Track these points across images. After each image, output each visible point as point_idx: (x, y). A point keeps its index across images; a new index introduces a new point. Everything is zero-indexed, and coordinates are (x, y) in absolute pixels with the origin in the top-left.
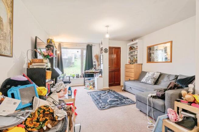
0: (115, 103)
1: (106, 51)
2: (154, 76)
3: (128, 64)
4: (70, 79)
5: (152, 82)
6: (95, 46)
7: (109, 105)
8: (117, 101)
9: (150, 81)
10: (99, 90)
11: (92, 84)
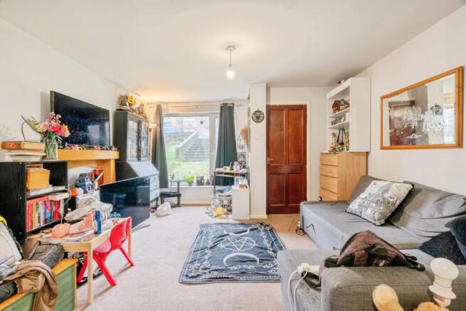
0: (240, 267)
1: (258, 118)
2: (386, 195)
3: (327, 152)
4: (181, 186)
5: (376, 216)
6: (241, 105)
7: (215, 270)
8: (253, 261)
9: (369, 211)
10: (237, 222)
11: (225, 203)
